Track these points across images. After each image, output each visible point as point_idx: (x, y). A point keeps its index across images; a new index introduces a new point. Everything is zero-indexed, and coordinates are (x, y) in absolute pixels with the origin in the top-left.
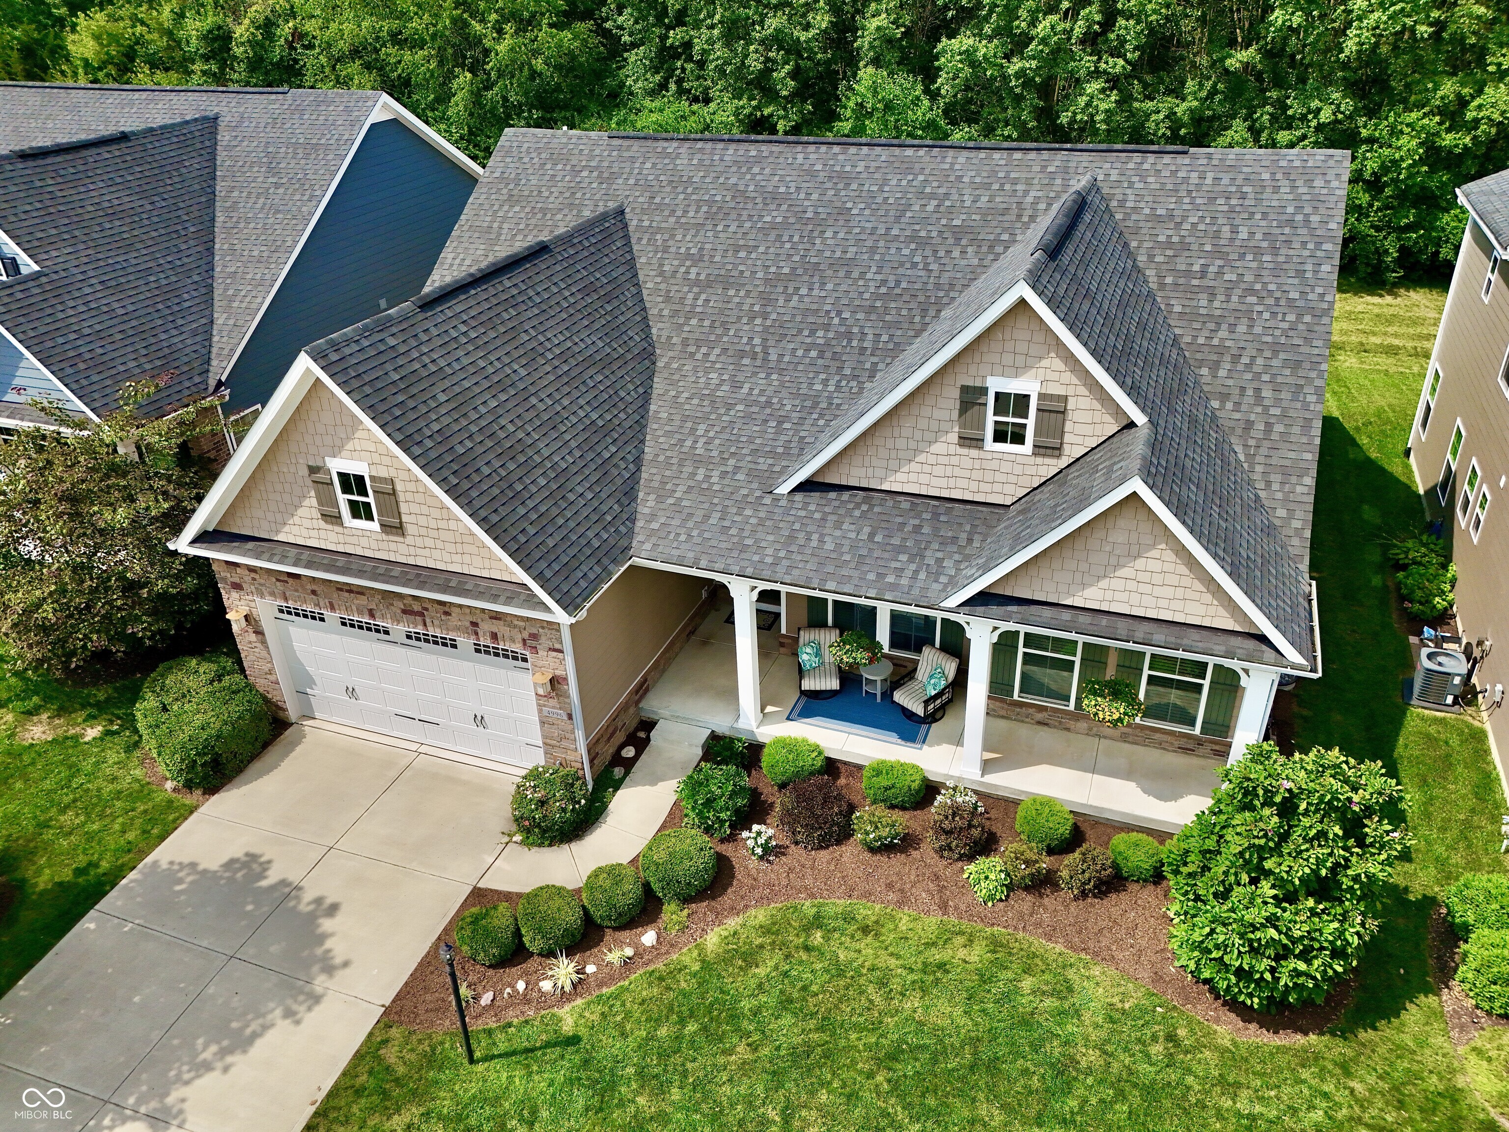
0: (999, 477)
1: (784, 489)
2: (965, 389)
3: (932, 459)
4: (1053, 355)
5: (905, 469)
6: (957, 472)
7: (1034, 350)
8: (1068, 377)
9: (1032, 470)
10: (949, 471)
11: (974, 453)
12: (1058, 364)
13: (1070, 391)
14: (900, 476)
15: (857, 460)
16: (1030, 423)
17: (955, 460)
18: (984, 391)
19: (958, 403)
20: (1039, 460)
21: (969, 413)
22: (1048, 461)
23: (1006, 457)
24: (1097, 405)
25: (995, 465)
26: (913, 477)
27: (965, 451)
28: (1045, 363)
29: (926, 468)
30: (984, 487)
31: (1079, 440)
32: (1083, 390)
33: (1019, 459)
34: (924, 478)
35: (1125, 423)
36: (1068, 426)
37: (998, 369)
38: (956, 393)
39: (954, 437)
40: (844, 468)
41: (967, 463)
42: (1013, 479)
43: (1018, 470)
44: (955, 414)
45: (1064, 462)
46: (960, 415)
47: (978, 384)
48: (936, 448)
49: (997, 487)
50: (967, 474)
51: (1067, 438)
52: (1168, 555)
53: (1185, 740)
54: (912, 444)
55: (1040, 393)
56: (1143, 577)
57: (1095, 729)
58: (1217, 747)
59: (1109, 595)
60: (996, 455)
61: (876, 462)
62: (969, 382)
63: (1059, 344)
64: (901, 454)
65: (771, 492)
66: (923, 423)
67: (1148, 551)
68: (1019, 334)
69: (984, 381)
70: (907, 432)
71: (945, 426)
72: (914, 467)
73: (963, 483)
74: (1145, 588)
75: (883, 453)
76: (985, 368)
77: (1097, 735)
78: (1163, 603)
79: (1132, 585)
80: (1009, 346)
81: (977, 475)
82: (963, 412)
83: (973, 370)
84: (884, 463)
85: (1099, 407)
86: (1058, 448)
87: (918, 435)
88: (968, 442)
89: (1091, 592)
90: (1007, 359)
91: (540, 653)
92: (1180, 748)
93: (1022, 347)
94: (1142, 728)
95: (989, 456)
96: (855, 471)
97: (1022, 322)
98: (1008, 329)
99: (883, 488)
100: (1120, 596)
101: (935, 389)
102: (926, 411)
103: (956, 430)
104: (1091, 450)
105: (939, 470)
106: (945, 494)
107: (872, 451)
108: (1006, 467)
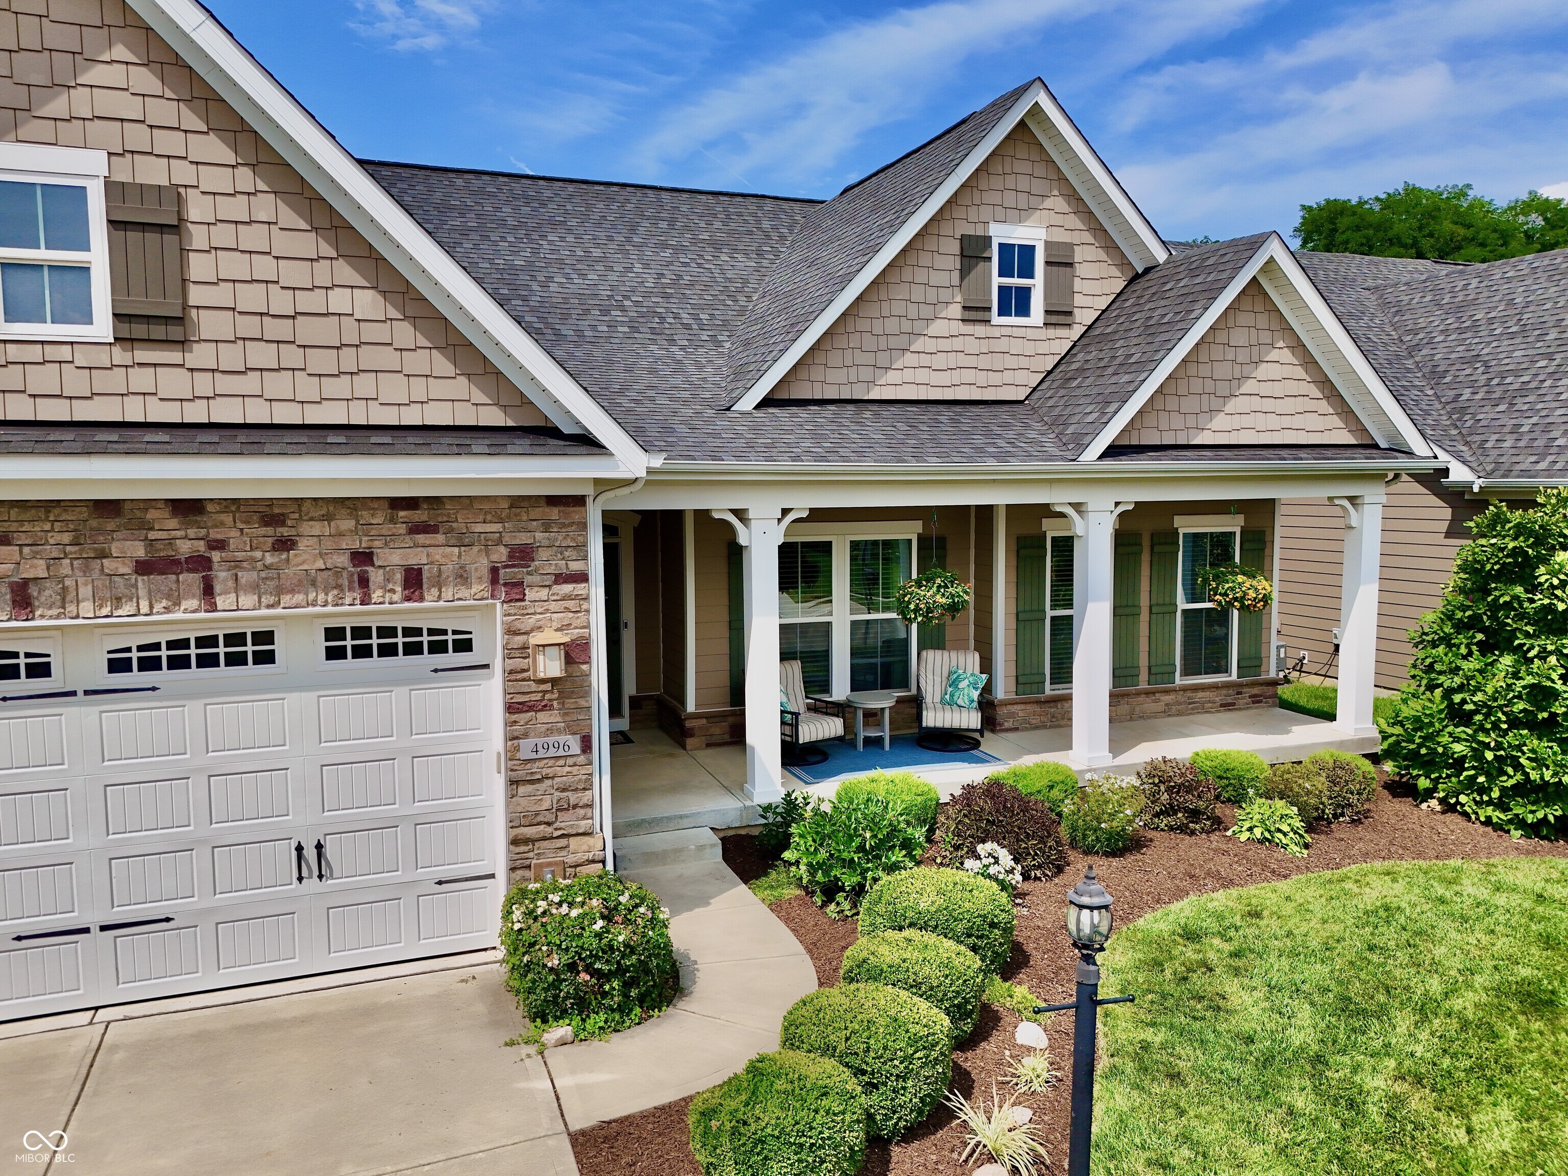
0: (1011, 362)
1: (748, 402)
2: (965, 240)
3: (931, 345)
4: (1056, 192)
5: (899, 364)
6: (963, 360)
7: (1038, 186)
8: (1074, 221)
9: (1043, 348)
10: (953, 360)
11: (980, 330)
12: (1059, 203)
13: (1074, 238)
14: (892, 376)
15: (834, 358)
16: (1037, 284)
17: (957, 344)
18: (987, 240)
19: (958, 259)
20: (1052, 332)
21: (973, 274)
22: (1060, 332)
23: (1016, 332)
24: (1102, 255)
25: (1002, 345)
26: (908, 375)
27: (969, 329)
28: (1048, 203)
29: (925, 360)
30: (995, 378)
31: (1087, 301)
32: (1088, 237)
33: (1030, 333)
34: (922, 376)
35: (1130, 275)
36: (1078, 285)
37: (1000, 213)
38: (955, 248)
39: (955, 311)
40: (817, 373)
41: (972, 346)
42: (1024, 361)
43: (1029, 349)
44: (956, 275)
45: (1076, 332)
46: (962, 278)
47: (980, 233)
48: (937, 328)
49: (1008, 377)
50: (972, 361)
51: (1078, 300)
52: (1286, 355)
53: (1224, 692)
54: (906, 326)
55: (1046, 242)
56: (1265, 389)
57: (1137, 709)
58: (1256, 691)
59: (1237, 421)
60: (1005, 331)
61: (861, 358)
62: (970, 231)
63: (1062, 179)
64: (893, 342)
65: (728, 409)
66: (918, 294)
67: (1268, 354)
68: (1020, 167)
69: (986, 229)
70: (898, 308)
71: (945, 295)
72: (910, 359)
73: (969, 376)
74: (1268, 405)
75: (869, 342)
76: (985, 213)
77: (1141, 717)
78: (1286, 421)
79: (1256, 403)
80: (1010, 182)
81: (983, 361)
82: (964, 273)
83: (973, 216)
84: (869, 359)
85: (1105, 258)
86: (1070, 313)
87: (913, 311)
88: (973, 315)
89: (1219, 422)
90: (1010, 199)
91: (530, 594)
92: (1222, 705)
93: (1023, 183)
94: (1185, 689)
95: (996, 332)
96: (834, 376)
97: (1022, 151)
98: (1008, 160)
99: (872, 396)
100: (1247, 421)
101: (931, 243)
102: (921, 276)
103: (959, 298)
104: (1104, 311)
105: (939, 361)
106: (949, 395)
107: (854, 341)
108: (1016, 346)
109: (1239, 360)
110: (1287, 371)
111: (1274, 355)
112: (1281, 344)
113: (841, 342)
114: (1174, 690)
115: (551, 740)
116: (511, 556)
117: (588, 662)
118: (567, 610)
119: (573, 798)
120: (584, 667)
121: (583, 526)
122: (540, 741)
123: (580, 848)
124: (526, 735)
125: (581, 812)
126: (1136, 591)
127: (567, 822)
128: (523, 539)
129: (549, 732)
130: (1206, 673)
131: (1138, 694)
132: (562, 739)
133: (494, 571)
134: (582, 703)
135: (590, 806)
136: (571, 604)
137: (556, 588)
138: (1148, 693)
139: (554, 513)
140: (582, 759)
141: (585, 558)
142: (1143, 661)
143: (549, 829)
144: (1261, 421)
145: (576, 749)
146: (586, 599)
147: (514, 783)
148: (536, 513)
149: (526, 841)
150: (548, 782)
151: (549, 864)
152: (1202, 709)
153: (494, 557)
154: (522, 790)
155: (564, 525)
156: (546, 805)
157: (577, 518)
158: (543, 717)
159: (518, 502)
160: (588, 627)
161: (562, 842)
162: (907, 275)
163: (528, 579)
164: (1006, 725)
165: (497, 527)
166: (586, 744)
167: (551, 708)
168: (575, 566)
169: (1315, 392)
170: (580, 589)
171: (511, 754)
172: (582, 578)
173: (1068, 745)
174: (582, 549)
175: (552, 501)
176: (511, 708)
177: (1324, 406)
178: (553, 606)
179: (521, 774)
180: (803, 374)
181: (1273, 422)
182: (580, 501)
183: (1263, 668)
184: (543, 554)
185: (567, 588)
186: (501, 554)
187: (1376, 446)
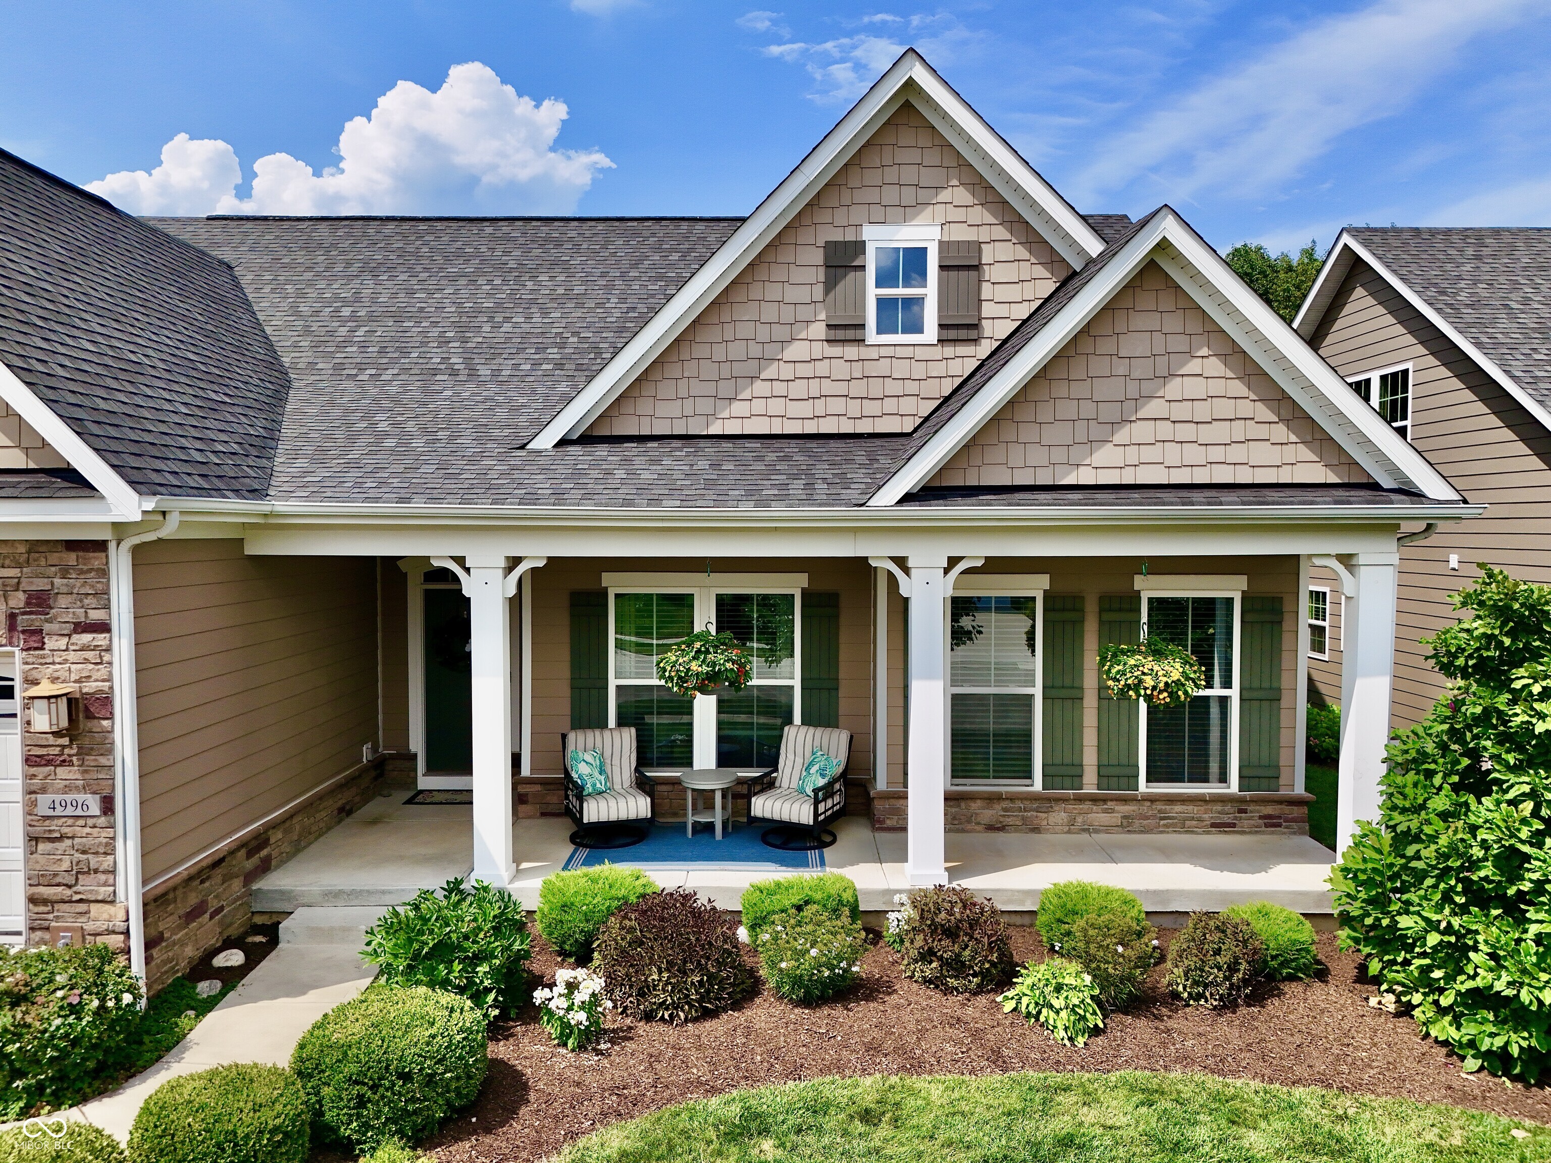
0: (893, 388)
1: (546, 440)
2: (831, 248)
3: (787, 371)
4: (955, 182)
5: (746, 395)
6: (828, 387)
7: (928, 177)
8: (980, 214)
9: (938, 369)
10: (814, 388)
11: (851, 351)
12: (962, 195)
13: (983, 235)
14: (738, 408)
15: (666, 389)
16: (930, 292)
17: (822, 368)
18: (859, 247)
19: (822, 270)
20: (949, 351)
21: (840, 288)
22: (962, 350)
23: (900, 352)
24: (1022, 252)
25: (883, 367)
26: (758, 406)
27: (836, 350)
28: (944, 195)
29: (780, 389)
30: (872, 408)
31: (1003, 310)
32: (1001, 232)
33: (920, 353)
34: (776, 407)
35: (1064, 275)
36: (986, 291)
37: (877, 212)
38: (818, 257)
39: (819, 330)
40: (644, 406)
41: (841, 370)
42: (912, 388)
43: (919, 371)
44: (818, 292)
45: (985, 349)
46: (827, 292)
47: (850, 237)
48: (796, 351)
49: (890, 405)
50: (841, 388)
51: (987, 310)
52: (1215, 366)
53: (1219, 808)
54: (755, 350)
55: (940, 242)
56: (1181, 411)
57: (1080, 819)
58: (1269, 810)
59: (1132, 455)
60: (884, 352)
61: (697, 388)
62: (837, 236)
63: (963, 164)
64: (738, 368)
65: (523, 447)
66: (769, 313)
67: (1183, 364)
68: (903, 156)
69: (858, 232)
70: (745, 330)
71: (804, 313)
72: (760, 388)
73: (837, 405)
74: (1186, 432)
75: (708, 370)
76: (858, 212)
77: (1084, 830)
78: (1216, 453)
79: (1165, 430)
80: (891, 175)
81: (858, 389)
82: (830, 285)
83: (840, 217)
84: (710, 389)
85: (1027, 255)
86: (976, 326)
87: (763, 333)
88: (840, 334)
89: (1105, 455)
90: (890, 195)
91: (50, 643)
92: (1213, 825)
93: (909, 174)
94: (1152, 799)
95: (874, 353)
96: (663, 409)
97: (906, 137)
98: (887, 150)
99: (712, 431)
100: (1148, 453)
101: (785, 255)
102: (773, 292)
103: (823, 316)
104: (1025, 322)
105: (798, 389)
106: (811, 428)
107: (690, 369)
108: (901, 369)
109: (1136, 374)
110: (1217, 387)
111: (1194, 366)
112: (1204, 351)
113: (673, 370)
114: (1134, 799)
115: (69, 797)
116: (28, 603)
117: (111, 717)
118: (86, 661)
119: (94, 861)
120: (105, 723)
121: (104, 572)
122: (58, 798)
123: (101, 917)
124: (43, 790)
125: (102, 877)
126: (1077, 670)
127: (88, 886)
128: (41, 584)
129: (67, 789)
130: (1191, 781)
131: (1080, 799)
132: (80, 797)
133: (12, 618)
134: (103, 761)
135: (113, 872)
136: (90, 655)
137: (75, 638)
138: (1094, 799)
139: (71, 558)
140: (102, 821)
141: (107, 607)
142: (1090, 758)
143: (68, 892)
144: (1172, 453)
145: (95, 810)
146: (108, 649)
147: (33, 840)
148: (54, 558)
149: (45, 902)
150: (68, 842)
151: (67, 929)
152: (1183, 826)
153: (12, 603)
154: (42, 847)
155: (82, 572)
156: (66, 865)
157: (96, 564)
158: (62, 772)
159: (35, 546)
160: (110, 679)
161: (82, 907)
162: (756, 291)
163: (47, 627)
164: (889, 823)
165: (14, 572)
166: (108, 806)
167: (71, 765)
168: (96, 615)
169: (1264, 412)
170: (101, 639)
171: (30, 808)
172: (104, 627)
173: (901, 855)
174: (103, 597)
175: (72, 545)
176: (29, 761)
177: (1281, 432)
178: (72, 656)
179: (38, 830)
180: (628, 407)
181: (1194, 454)
182: (101, 546)
183: (1282, 781)
184: (63, 601)
185: (86, 638)
186: (18, 600)
187: (1375, 486)
